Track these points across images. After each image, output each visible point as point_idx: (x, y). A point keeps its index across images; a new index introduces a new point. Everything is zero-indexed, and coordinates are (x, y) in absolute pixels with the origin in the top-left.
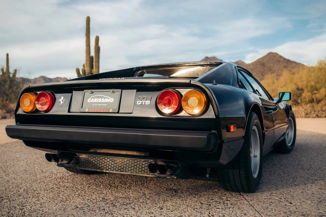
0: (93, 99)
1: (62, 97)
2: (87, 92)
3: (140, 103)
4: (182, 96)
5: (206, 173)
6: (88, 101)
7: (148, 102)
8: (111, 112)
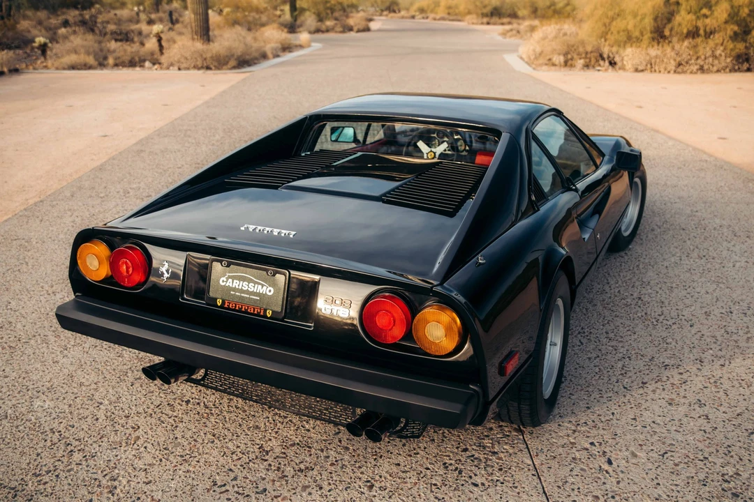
0: (230, 280)
6: (222, 284)
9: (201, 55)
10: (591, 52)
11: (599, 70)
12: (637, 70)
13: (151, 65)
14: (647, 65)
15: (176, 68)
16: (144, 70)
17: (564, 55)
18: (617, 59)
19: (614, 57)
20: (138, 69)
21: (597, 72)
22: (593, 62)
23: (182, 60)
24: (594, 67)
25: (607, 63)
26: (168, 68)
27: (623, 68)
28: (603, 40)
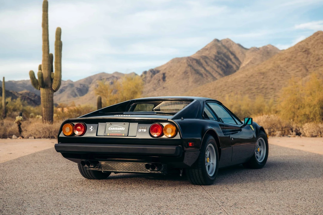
0: (112, 128)
1: (92, 127)
2: (108, 124)
3: (141, 131)
4: (163, 127)
5: (180, 173)
6: (109, 129)
7: (145, 130)
8: (123, 135)
9: (49, 130)
10: (285, 127)
11: (290, 137)
12: (312, 136)
13: (16, 137)
14: (318, 133)
15: (33, 137)
16: (12, 139)
17: (269, 129)
18: (301, 131)
19: (299, 130)
20: (8, 139)
21: (289, 138)
22: (286, 133)
23: (37, 133)
24: (287, 135)
25: (294, 133)
26: (28, 138)
27: (304, 136)
28: (292, 120)
